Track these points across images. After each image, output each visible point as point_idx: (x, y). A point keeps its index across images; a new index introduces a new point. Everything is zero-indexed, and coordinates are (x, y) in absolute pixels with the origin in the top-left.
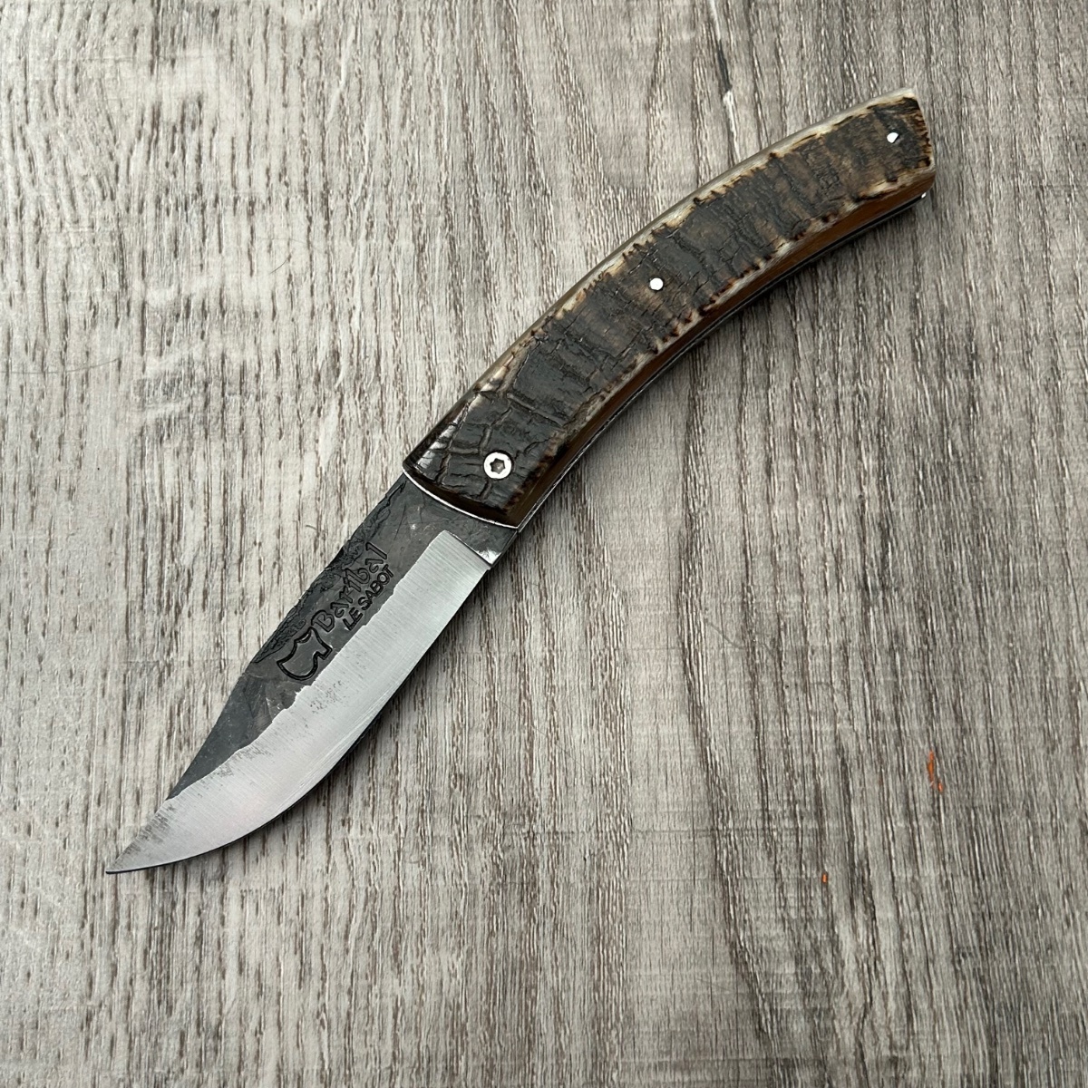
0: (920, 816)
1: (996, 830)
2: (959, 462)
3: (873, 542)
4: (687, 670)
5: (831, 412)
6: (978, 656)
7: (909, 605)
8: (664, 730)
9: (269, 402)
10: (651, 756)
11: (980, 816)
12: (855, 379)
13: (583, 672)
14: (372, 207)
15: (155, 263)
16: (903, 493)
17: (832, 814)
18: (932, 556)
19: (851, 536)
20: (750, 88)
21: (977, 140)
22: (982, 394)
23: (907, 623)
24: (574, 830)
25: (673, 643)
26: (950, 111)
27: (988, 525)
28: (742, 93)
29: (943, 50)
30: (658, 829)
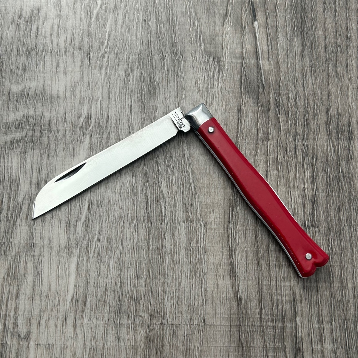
0: (324, 323)
1: (355, 329)
2: (344, 176)
3: (309, 206)
4: (230, 256)
5: (293, 152)
6: (350, 256)
7: (322, 233)
8: (220, 282)
9: (60, 134)
10: (214, 292)
11: (349, 323)
12: (303, 139)
13: (187, 255)
14: (108, 57)
15: (15, 74)
16: (322, 187)
17: (288, 320)
18: (332, 213)
19: (300, 203)
20: (264, 20)
21: (354, 47)
22: (354, 149)
23: (321, 241)
24: (181, 323)
25: (225, 245)
26: (344, 35)
27: (355, 202)
28: (261, 22)
29: (341, 11)
30: (215, 324)
